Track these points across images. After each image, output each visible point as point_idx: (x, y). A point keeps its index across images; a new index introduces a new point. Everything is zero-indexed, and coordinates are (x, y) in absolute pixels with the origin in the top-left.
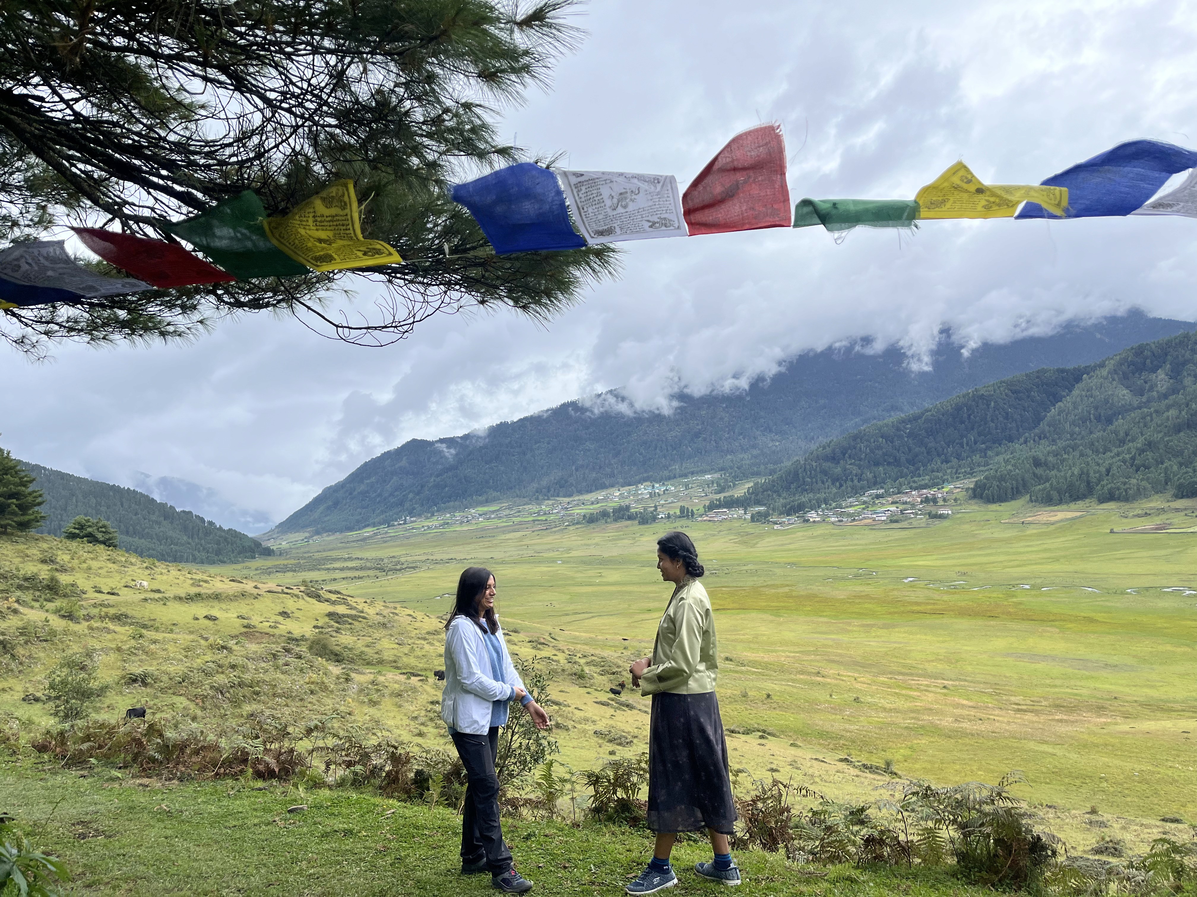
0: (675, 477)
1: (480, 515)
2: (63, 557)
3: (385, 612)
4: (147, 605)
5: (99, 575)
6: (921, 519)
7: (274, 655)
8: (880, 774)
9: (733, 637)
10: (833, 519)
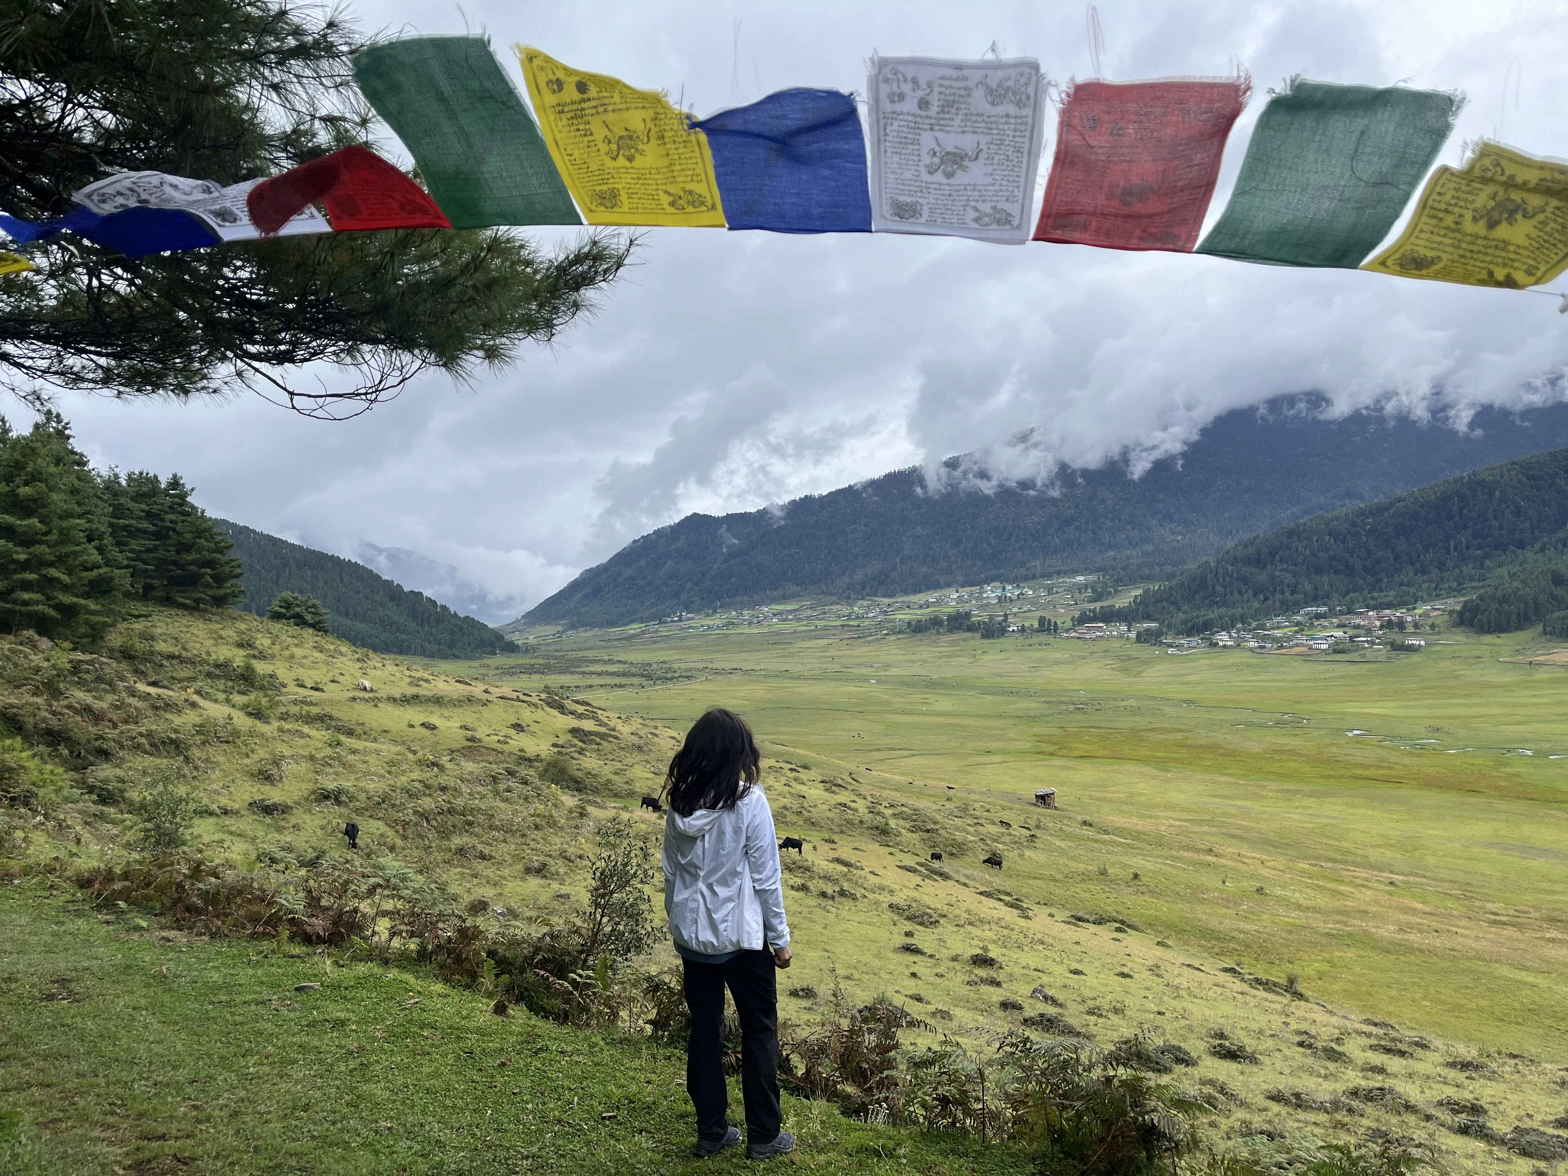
0: (1034, 577)
1: (774, 615)
2: (263, 642)
3: (642, 733)
4: (355, 705)
5: (302, 666)
6: (1379, 650)
7: (494, 778)
8: (1278, 993)
9: (1101, 795)
10: (1252, 644)
